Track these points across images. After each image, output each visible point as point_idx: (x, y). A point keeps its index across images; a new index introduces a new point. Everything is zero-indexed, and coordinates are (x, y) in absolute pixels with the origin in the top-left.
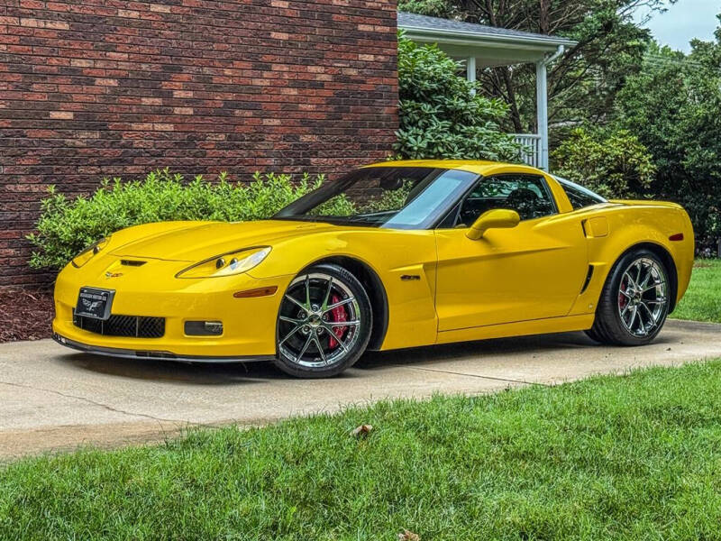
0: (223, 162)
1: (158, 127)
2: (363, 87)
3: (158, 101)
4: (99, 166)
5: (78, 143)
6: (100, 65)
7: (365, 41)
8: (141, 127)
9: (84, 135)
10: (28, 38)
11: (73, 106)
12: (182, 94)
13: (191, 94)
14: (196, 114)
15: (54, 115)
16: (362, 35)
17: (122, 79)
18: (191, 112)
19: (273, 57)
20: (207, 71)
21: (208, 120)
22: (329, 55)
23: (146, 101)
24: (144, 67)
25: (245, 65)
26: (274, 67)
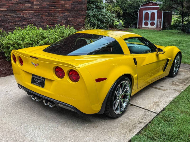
0: (47, 20)
1: (30, 12)
3: (30, 5)
4: (15, 23)
5: (8, 17)
8: (26, 12)
9: (10, 14)
11: (6, 7)
12: (36, 3)
13: (38, 3)
14: (40, 8)
18: (39, 8)
21: (43, 9)
23: (26, 5)
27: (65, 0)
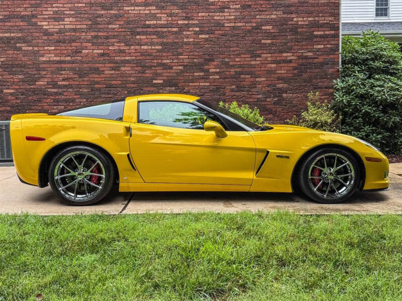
0: (234, 97)
1: (202, 84)
2: (316, 60)
3: (202, 74)
5: (165, 92)
6: (175, 61)
7: (318, 39)
8: (194, 84)
9: (168, 89)
10: (144, 54)
11: (164, 78)
12: (214, 70)
13: (218, 70)
14: (220, 78)
15: (155, 82)
16: (317, 36)
17: (184, 66)
18: (218, 78)
19: (262, 51)
20: (227, 60)
21: (227, 80)
22: (296, 47)
23: (196, 74)
24: (195, 60)
25: (247, 56)
26: (263, 55)
27: (277, 62)
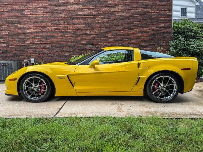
1: (104, 43)
2: (160, 32)
3: (105, 38)
4: (91, 51)
5: (87, 47)
6: (92, 32)
7: (161, 22)
8: (101, 44)
9: (88, 45)
10: (77, 28)
11: (86, 40)
12: (111, 37)
13: (113, 36)
14: (114, 40)
15: (82, 42)
16: (161, 20)
17: (96, 35)
18: (113, 40)
19: (134, 27)
20: (117, 31)
21: (117, 42)
22: (151, 25)
23: (102, 38)
24: (102, 32)
25: (126, 29)
26: (135, 29)
27: (142, 33)
